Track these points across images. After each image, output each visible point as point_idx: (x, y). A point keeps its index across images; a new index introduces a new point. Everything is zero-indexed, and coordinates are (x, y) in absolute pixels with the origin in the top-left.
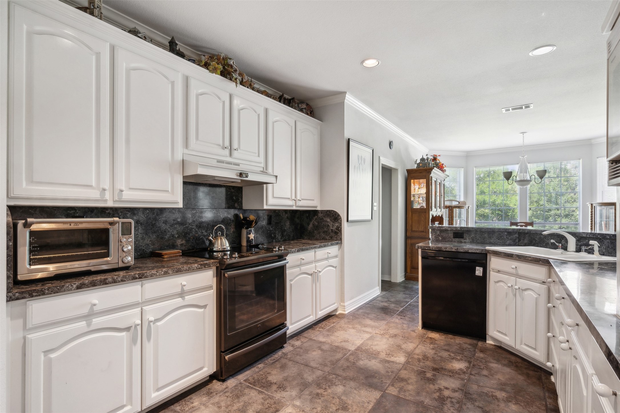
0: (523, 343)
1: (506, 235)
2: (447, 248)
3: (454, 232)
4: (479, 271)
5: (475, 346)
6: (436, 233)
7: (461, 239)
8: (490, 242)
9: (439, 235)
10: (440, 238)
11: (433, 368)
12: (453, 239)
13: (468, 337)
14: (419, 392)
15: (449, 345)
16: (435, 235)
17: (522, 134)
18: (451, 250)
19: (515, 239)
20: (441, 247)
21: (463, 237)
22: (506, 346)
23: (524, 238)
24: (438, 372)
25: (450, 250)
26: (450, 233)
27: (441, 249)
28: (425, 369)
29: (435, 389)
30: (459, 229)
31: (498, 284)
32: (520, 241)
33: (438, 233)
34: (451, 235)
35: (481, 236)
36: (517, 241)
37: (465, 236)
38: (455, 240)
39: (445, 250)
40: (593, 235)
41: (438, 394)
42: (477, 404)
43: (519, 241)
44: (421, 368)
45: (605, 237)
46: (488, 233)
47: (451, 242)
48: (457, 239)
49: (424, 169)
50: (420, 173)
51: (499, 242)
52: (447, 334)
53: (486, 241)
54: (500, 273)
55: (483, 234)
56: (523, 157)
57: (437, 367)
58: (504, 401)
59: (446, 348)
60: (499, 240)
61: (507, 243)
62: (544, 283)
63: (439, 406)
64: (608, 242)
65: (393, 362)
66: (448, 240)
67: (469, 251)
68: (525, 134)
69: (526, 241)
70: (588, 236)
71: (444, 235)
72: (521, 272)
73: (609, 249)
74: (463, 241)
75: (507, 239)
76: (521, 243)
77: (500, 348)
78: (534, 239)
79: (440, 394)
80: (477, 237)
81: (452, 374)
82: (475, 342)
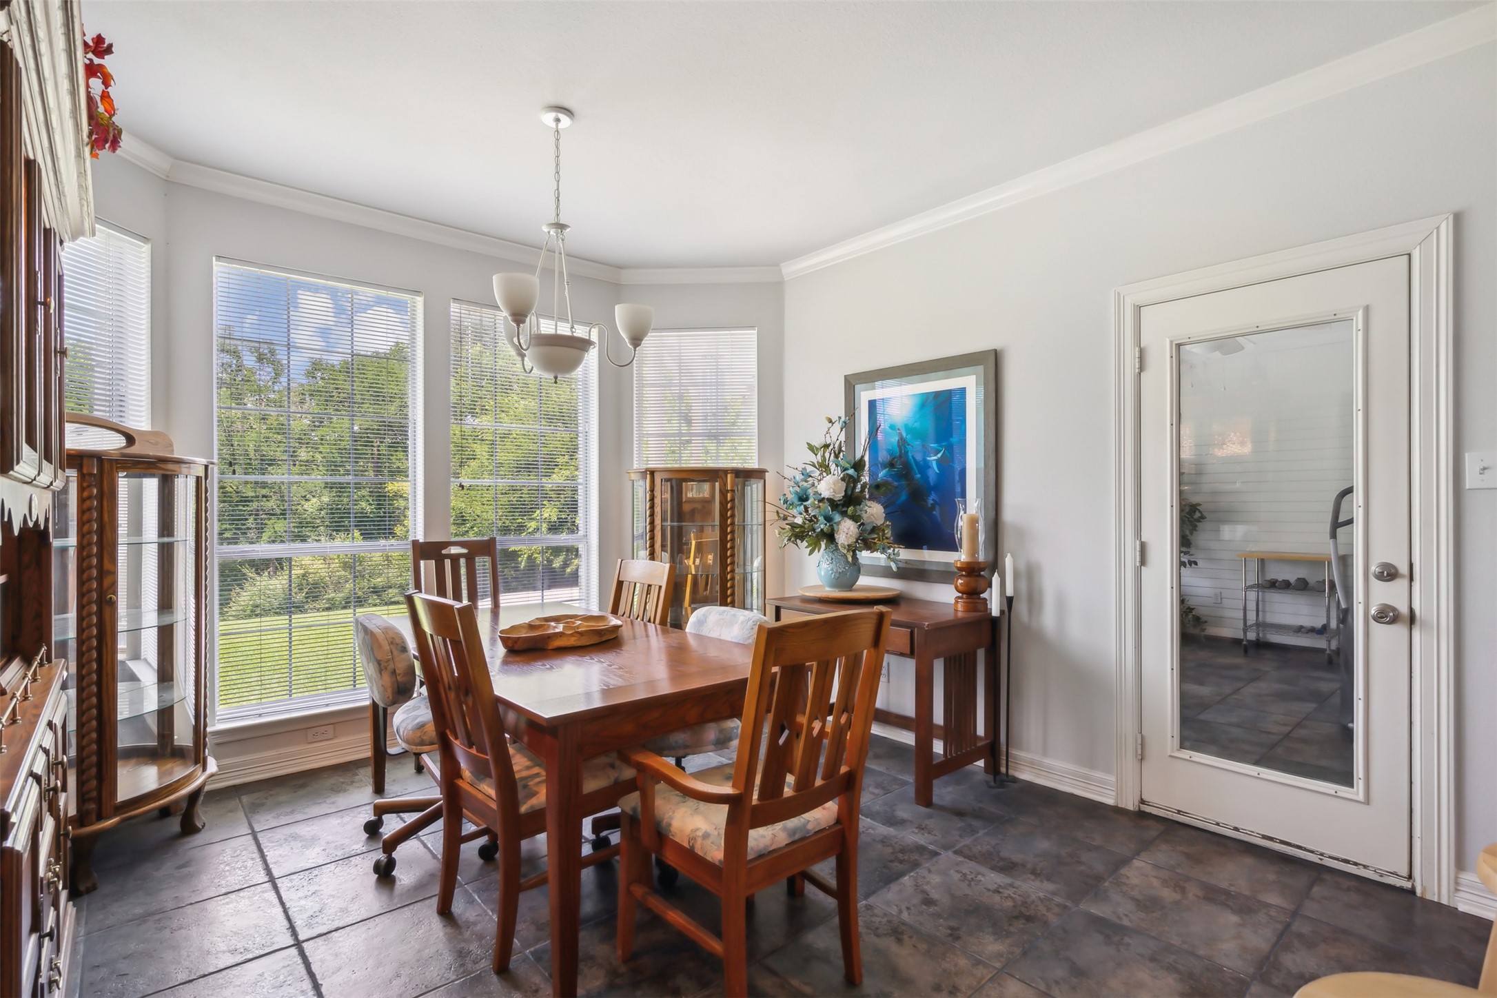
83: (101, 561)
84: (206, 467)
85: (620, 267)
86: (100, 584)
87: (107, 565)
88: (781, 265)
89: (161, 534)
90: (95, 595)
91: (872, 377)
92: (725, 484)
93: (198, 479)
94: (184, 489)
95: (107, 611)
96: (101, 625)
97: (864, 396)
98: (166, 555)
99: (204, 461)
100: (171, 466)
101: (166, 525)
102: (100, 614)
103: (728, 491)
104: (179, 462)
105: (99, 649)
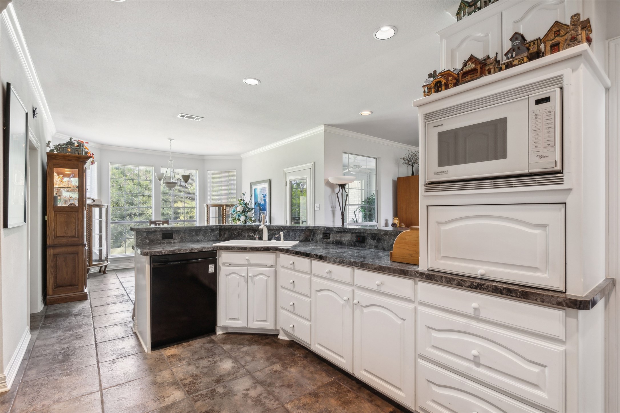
0: (255, 320)
1: (211, 232)
2: (181, 250)
3: (163, 233)
4: (211, 269)
5: (212, 342)
6: (142, 235)
7: (171, 240)
8: (197, 240)
9: (145, 238)
10: (147, 241)
11: (215, 382)
12: (162, 240)
13: (199, 337)
14: (237, 411)
15: (194, 353)
16: (141, 238)
17: (170, 140)
18: (186, 252)
19: (217, 235)
20: (175, 250)
21: (173, 237)
22: (233, 330)
23: (225, 233)
24: (224, 382)
25: (184, 252)
26: (159, 234)
27: (175, 252)
28: (211, 387)
29: (243, 397)
30: (169, 229)
31: (229, 277)
32: (221, 236)
33: (145, 235)
34: (160, 236)
35: (189, 235)
36: (218, 236)
37: (174, 236)
38: (165, 241)
39: (179, 253)
40: (278, 227)
41: (249, 400)
42: (277, 385)
43: (219, 237)
44: (207, 389)
45: (285, 228)
46: (196, 231)
47: (160, 243)
48: (166, 241)
49: (74, 155)
50: (69, 160)
51: (205, 239)
52: (180, 344)
53: (194, 239)
54: (231, 265)
55: (191, 232)
56: (171, 161)
57: (216, 378)
58: (284, 370)
59: (196, 357)
60: (204, 237)
61: (211, 239)
62: (272, 267)
63: (264, 408)
64: (286, 232)
65: (173, 404)
66: (157, 242)
67: (203, 251)
68: (172, 140)
69: (226, 236)
70: (275, 228)
71: (152, 237)
72: (252, 262)
73: (286, 236)
74: (172, 242)
75: (211, 236)
76: (221, 238)
77: (228, 334)
78: (234, 234)
79: (251, 398)
80: (186, 235)
81: (233, 375)
82: (208, 338)
83: (90, 223)
84: (108, 206)
85: (203, 156)
86: (90, 227)
87: (91, 223)
88: (241, 155)
89: (100, 218)
90: (89, 228)
91: (256, 183)
92: (224, 208)
93: (106, 208)
94: (104, 210)
95: (91, 231)
96: (90, 234)
97: (254, 187)
98: (100, 222)
99: (107, 205)
100: (101, 206)
101: (100, 217)
102: (90, 231)
103: (224, 210)
104: (103, 205)
105: (90, 237)
